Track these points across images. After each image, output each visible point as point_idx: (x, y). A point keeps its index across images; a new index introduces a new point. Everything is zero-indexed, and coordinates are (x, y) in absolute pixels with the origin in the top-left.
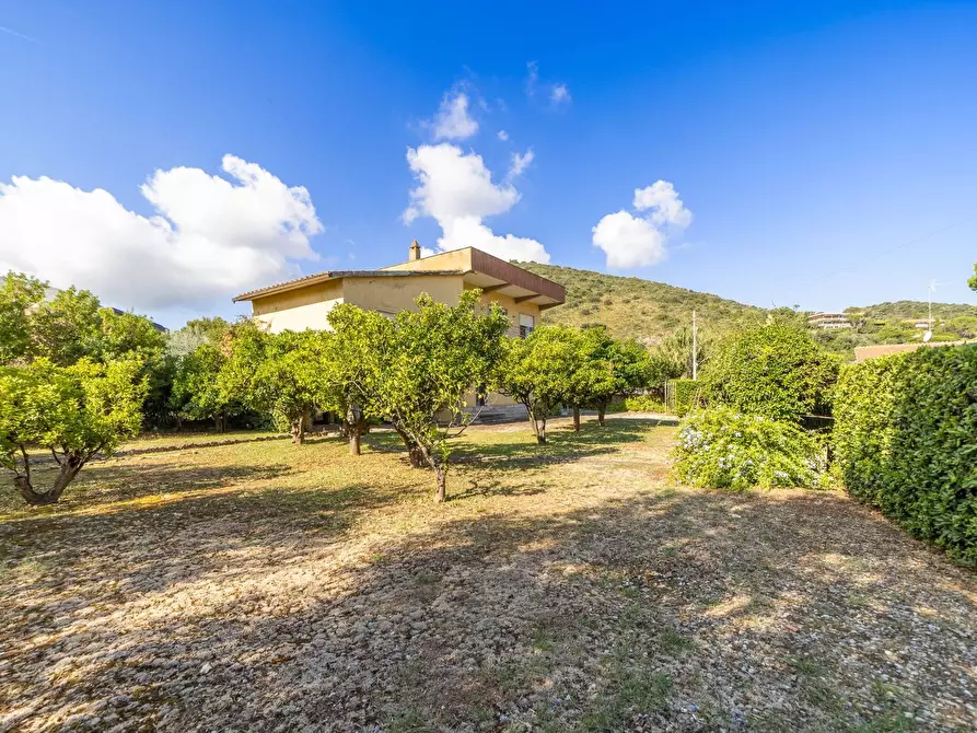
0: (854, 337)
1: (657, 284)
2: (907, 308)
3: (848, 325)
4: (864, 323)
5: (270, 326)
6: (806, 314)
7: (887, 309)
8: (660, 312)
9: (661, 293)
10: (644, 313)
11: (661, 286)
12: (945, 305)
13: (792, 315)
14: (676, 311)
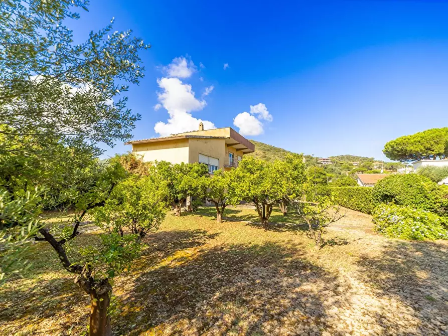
0: (334, 168)
1: (261, 143)
2: (349, 158)
3: (331, 163)
4: (337, 163)
5: (143, 157)
6: (317, 158)
7: (342, 157)
8: (263, 154)
9: (263, 147)
10: (257, 155)
11: (262, 144)
12: (360, 157)
13: (312, 158)
14: (269, 155)
